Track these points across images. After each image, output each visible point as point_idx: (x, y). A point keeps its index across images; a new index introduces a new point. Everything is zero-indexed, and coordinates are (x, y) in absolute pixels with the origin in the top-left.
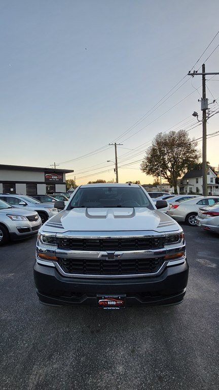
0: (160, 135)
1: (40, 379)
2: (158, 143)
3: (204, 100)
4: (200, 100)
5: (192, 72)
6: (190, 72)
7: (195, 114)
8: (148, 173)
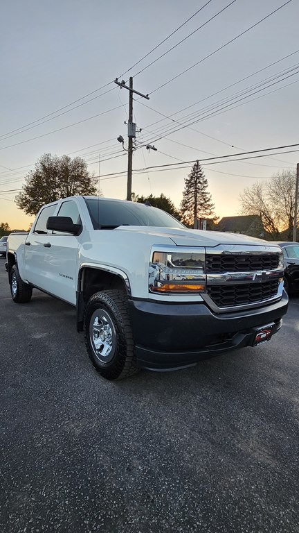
0: (47, 157)
1: (266, 451)
2: (44, 168)
3: (132, 125)
4: (127, 122)
5: (120, 81)
6: (117, 79)
7: (120, 139)
8: (28, 211)
